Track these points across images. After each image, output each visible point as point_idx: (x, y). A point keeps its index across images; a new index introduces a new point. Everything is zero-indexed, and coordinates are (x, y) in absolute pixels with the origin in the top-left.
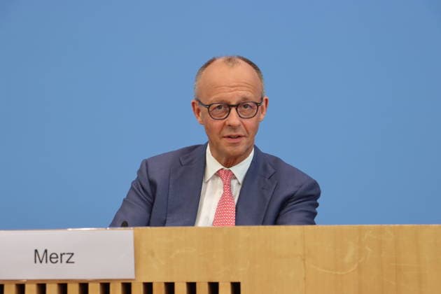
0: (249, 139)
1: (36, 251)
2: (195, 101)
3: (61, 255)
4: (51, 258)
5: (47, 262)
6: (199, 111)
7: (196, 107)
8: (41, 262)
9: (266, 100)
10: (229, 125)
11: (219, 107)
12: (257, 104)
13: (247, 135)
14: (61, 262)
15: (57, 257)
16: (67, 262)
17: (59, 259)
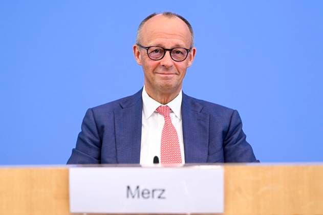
0: (180, 76)
1: (128, 187)
2: (136, 46)
3: (153, 191)
4: (143, 193)
5: (139, 196)
6: (138, 53)
7: (137, 51)
8: (133, 197)
9: (194, 50)
10: (163, 66)
11: (156, 51)
12: (187, 50)
13: (178, 73)
14: (153, 196)
15: (149, 193)
16: (159, 197)
17: (151, 195)
